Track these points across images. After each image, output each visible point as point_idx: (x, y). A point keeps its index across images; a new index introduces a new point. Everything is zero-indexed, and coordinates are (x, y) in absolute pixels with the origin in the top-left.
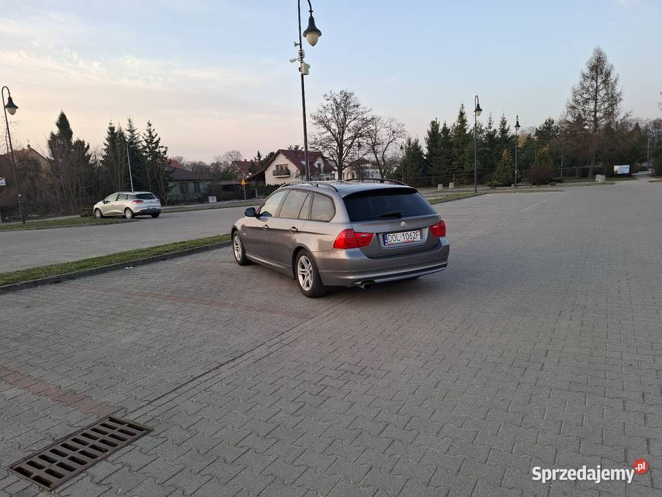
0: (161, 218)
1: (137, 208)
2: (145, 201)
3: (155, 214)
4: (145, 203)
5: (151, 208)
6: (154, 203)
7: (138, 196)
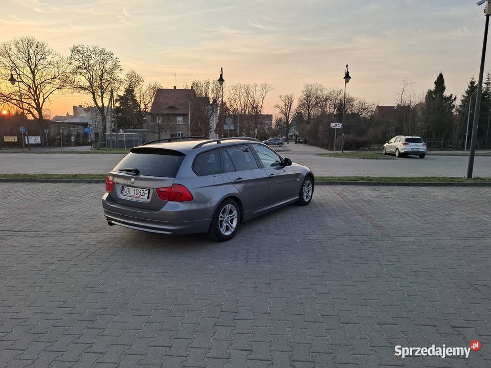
0: (427, 159)
1: (403, 149)
2: (410, 144)
3: (422, 155)
4: (411, 146)
5: (415, 150)
6: (421, 147)
7: (407, 140)
